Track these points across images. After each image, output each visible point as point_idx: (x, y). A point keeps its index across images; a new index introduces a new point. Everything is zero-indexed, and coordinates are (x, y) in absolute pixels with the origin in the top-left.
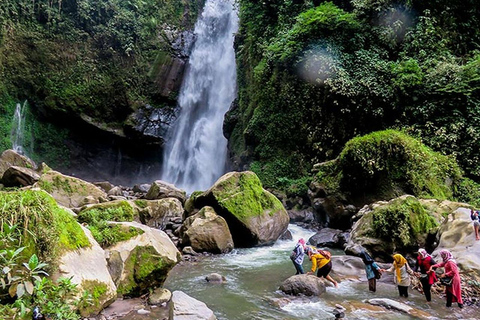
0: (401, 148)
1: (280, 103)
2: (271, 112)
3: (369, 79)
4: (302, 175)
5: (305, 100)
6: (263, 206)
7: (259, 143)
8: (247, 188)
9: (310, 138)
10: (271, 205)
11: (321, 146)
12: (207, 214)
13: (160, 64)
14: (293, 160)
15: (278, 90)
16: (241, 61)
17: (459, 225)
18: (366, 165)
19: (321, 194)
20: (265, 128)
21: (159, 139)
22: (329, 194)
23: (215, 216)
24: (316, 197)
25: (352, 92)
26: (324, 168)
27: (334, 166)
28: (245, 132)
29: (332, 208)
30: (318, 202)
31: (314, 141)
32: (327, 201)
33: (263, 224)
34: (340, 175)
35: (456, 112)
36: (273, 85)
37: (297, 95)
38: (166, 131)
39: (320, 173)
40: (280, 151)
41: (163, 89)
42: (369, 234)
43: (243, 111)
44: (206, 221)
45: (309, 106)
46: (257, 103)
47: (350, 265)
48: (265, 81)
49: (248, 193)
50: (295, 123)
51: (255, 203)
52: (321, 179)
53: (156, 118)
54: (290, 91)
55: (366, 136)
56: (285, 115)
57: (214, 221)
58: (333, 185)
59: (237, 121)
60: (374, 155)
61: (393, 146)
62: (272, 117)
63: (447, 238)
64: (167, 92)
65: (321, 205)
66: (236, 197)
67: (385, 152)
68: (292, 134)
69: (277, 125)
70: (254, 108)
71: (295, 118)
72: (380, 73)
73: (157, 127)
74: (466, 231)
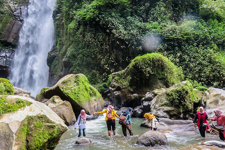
0: (162, 62)
1: (85, 44)
2: (80, 49)
3: (135, 31)
4: (98, 82)
5: (100, 42)
6: (91, 95)
7: (72, 66)
8: (81, 84)
9: (102, 62)
10: (95, 95)
11: (108, 67)
12: (56, 100)
13: (6, 23)
14: (93, 75)
15: (84, 37)
16: (57, 25)
17: (215, 96)
18: (145, 71)
19: (118, 89)
20: (76, 57)
21: (6, 67)
22: (123, 88)
23: (62, 102)
24: (115, 91)
25: (126, 37)
26: (118, 75)
27: (124, 73)
28: (64, 60)
29: (125, 96)
30: (117, 93)
31: (104, 64)
32: (122, 92)
33: (92, 106)
34: (129, 78)
35: (177, 48)
36: (81, 34)
37: (95, 39)
38: (11, 62)
39: (116, 78)
40: (85, 69)
41: (8, 38)
42: (166, 105)
43: (60, 51)
44: (57, 104)
45: (102, 45)
46: (70, 45)
47: (163, 123)
48: (75, 32)
49: (82, 86)
50: (94, 54)
51: (86, 93)
52: (117, 81)
53: (4, 55)
54: (91, 37)
55: (144, 56)
56: (88, 50)
57: (63, 104)
58: (125, 83)
59: (55, 57)
60: (149, 65)
61: (158, 61)
62: (80, 51)
63: (211, 103)
64: (11, 40)
65: (118, 95)
66: (75, 90)
67: (154, 64)
68: (93, 60)
69: (84, 55)
70: (67, 48)
71: (94, 51)
72: (140, 28)
73: (5, 60)
74: (220, 98)
